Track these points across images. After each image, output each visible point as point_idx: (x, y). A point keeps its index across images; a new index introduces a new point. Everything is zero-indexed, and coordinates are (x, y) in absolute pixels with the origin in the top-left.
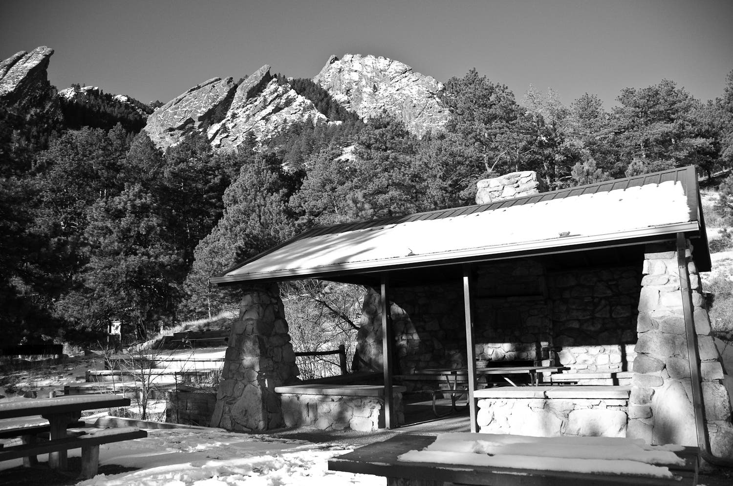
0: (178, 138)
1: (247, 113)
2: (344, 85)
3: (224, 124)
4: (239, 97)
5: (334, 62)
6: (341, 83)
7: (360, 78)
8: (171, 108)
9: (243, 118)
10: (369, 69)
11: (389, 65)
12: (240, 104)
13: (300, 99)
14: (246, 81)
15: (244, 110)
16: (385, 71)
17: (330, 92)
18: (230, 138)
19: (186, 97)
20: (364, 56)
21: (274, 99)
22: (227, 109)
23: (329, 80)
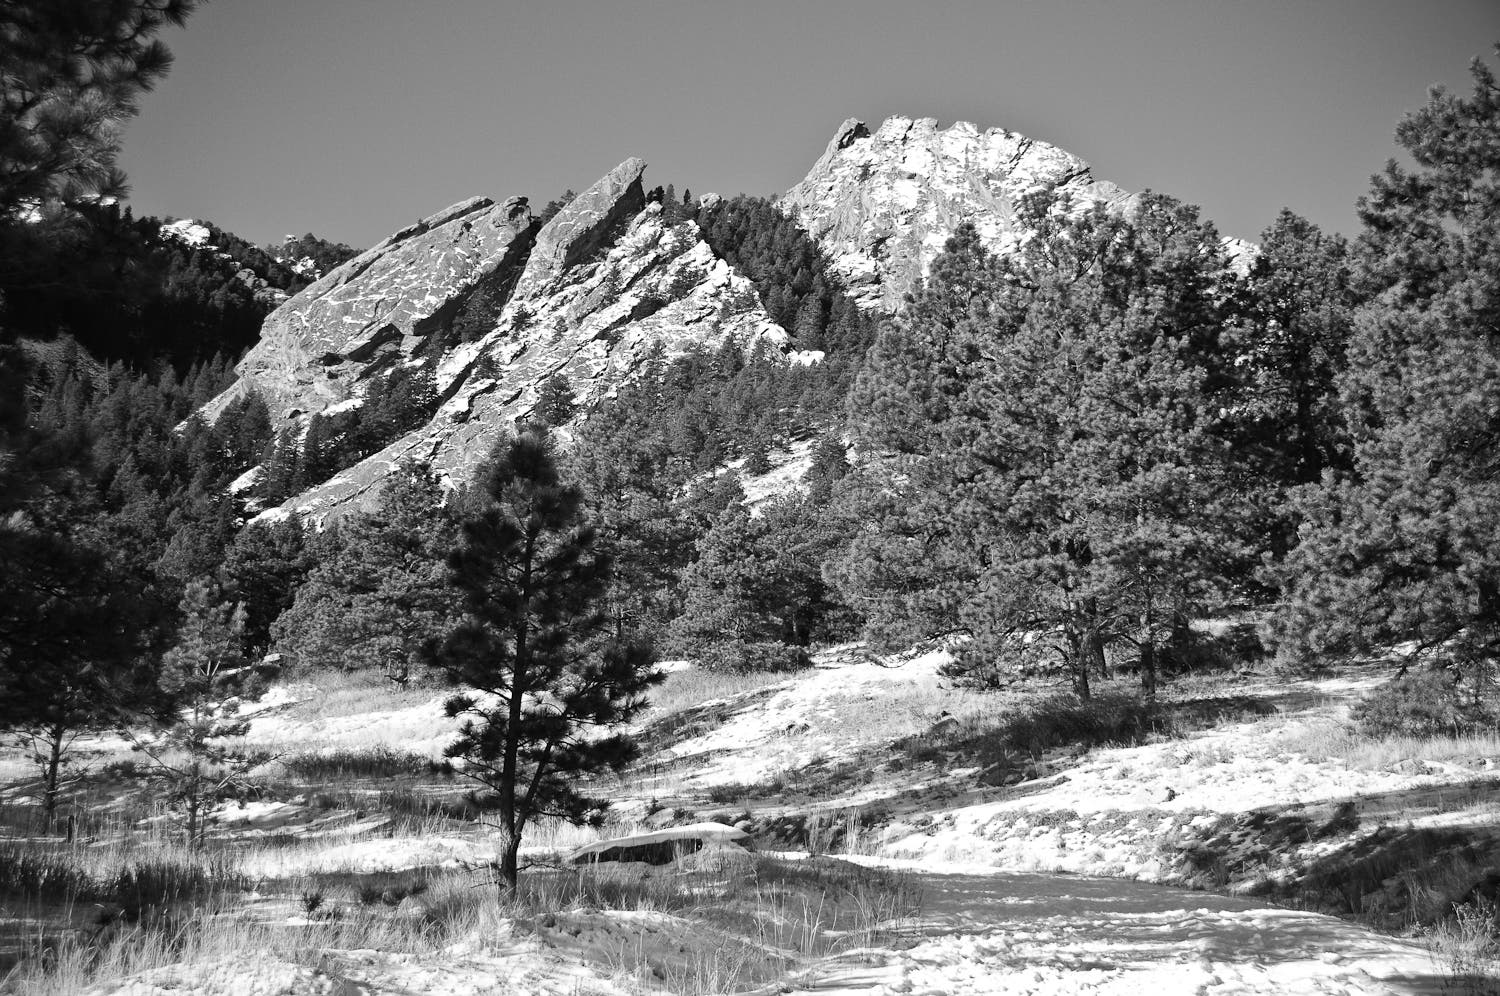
0: (350, 384)
1: (562, 312)
2: (869, 223)
3: (488, 347)
4: (542, 261)
5: (851, 141)
6: (861, 215)
7: (923, 201)
8: (336, 290)
9: (547, 326)
10: (953, 171)
11: (1018, 157)
12: (543, 282)
13: (722, 271)
14: (566, 211)
15: (553, 301)
16: (1002, 176)
17: (828, 246)
18: (498, 394)
19: (383, 259)
20: (941, 126)
21: (646, 271)
22: (502, 299)
23: (830, 202)
